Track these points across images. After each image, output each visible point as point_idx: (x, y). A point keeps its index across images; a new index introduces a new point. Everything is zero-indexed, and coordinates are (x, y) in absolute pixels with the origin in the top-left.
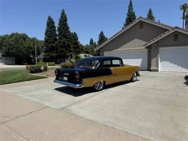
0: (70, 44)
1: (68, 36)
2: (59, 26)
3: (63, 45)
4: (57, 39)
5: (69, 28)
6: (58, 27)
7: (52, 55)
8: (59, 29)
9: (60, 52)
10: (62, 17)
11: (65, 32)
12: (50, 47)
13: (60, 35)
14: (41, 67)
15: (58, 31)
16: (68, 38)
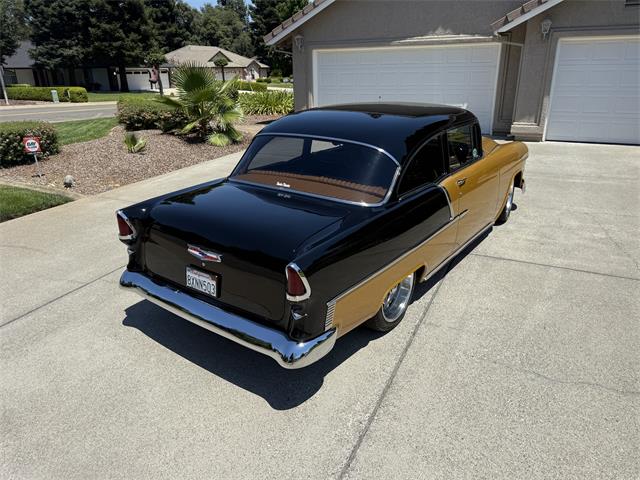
3: (108, 7)
7: (68, 52)
12: (53, 15)
14: (22, 140)
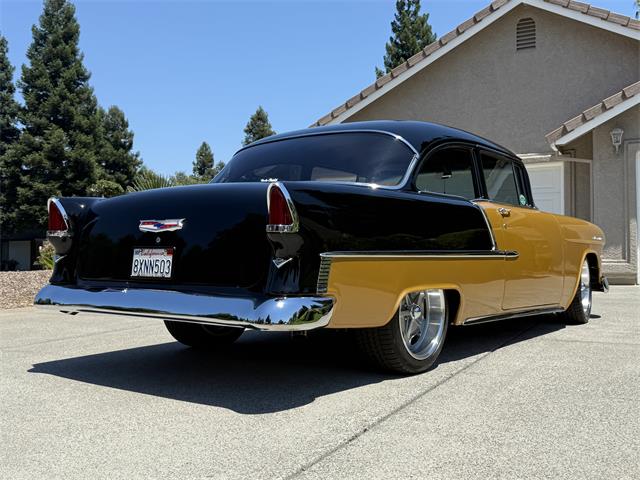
0: (93, 159)
1: (79, 119)
2: (29, 66)
3: (47, 164)
4: (15, 132)
5: (86, 79)
6: (23, 67)
8: (30, 78)
9: (28, 201)
10: (48, 19)
11: (63, 98)
13: (33, 108)
15: (26, 91)
16: (79, 127)
